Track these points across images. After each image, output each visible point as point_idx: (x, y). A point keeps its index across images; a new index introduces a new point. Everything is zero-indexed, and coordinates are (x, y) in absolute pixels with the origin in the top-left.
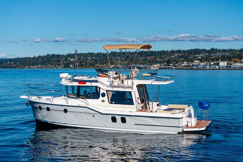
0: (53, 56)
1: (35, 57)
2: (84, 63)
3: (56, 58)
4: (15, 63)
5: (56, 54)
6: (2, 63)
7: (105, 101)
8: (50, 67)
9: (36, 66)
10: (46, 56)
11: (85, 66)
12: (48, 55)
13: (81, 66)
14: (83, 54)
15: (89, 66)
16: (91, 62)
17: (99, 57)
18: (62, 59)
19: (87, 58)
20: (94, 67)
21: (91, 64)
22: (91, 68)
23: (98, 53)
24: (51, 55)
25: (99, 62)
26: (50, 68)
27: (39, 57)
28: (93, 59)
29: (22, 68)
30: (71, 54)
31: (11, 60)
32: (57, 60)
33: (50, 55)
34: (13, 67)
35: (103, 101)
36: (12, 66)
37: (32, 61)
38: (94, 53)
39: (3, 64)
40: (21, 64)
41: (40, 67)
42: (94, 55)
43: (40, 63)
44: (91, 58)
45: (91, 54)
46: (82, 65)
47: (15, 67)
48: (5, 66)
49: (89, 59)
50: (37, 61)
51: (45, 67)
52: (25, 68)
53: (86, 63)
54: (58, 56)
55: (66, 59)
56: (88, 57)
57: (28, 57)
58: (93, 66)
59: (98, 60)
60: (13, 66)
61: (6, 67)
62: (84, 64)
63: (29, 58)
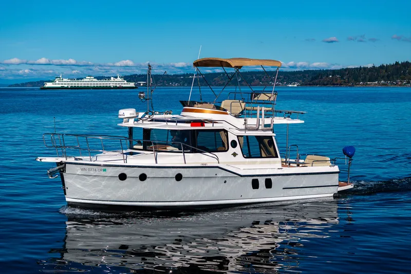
0: (406, 65)
1: (374, 66)
4: (342, 78)
6: (320, 77)
7: (237, 154)
8: (400, 83)
9: (376, 82)
10: (393, 66)
12: (397, 63)
24: (403, 64)
26: (400, 85)
27: (382, 67)
29: (353, 86)
31: (334, 72)
33: (400, 63)
34: (338, 84)
35: (235, 154)
36: (336, 83)
37: (370, 73)
39: (321, 78)
40: (350, 79)
41: (383, 84)
43: (383, 78)
47: (342, 85)
48: (326, 83)
50: (378, 74)
51: (392, 84)
52: (357, 85)
57: (362, 67)
60: (338, 82)
61: (327, 84)
63: (365, 68)
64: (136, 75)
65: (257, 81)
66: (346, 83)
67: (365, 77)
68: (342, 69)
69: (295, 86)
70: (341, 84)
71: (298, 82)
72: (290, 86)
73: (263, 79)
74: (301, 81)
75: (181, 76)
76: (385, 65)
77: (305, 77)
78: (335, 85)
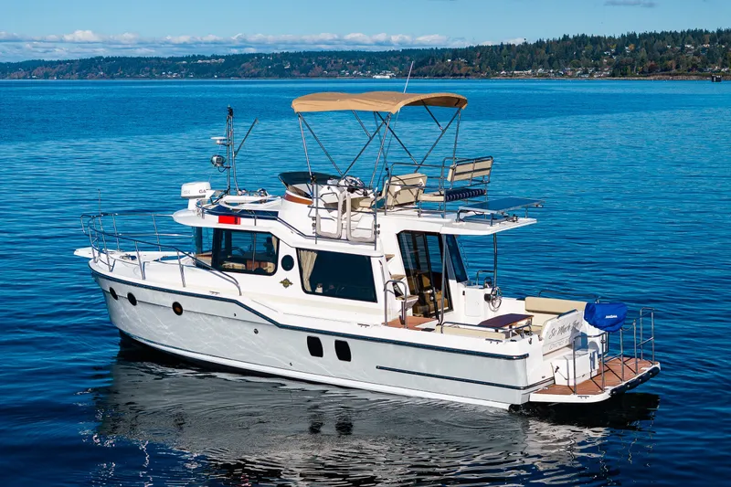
0: (581, 40)
1: (526, 43)
2: (672, 63)
3: (590, 47)
4: (469, 63)
5: (589, 35)
6: (430, 62)
7: (291, 284)
8: (570, 73)
9: (530, 71)
10: (558, 42)
11: (674, 71)
12: (566, 37)
13: (662, 71)
14: (674, 35)
15: (689, 70)
16: (694, 60)
17: (722, 42)
18: (608, 49)
19: (683, 47)
20: (703, 76)
21: (695, 66)
22: (694, 78)
23: (720, 32)
24: (575, 38)
25: (721, 59)
26: (571, 77)
27: (540, 44)
28: (704, 49)
29: (488, 77)
30: (635, 34)
31: (456, 53)
32: (593, 52)
33: (571, 37)
34: (461, 75)
35: (286, 283)
36: (458, 72)
37: (518, 55)
38: (707, 32)
39: (433, 64)
40: (484, 66)
41: (542, 75)
42: (707, 38)
43: (541, 63)
44: (695, 47)
45: (697, 36)
46: (666, 70)
47: (469, 75)
48: (440, 72)
49: (690, 49)
50: (532, 56)
51: (556, 74)
52: (496, 76)
53: (678, 61)
54: (596, 41)
55: (619, 51)
56: (689, 43)
57: (505, 43)
58: (701, 70)
59: (717, 52)
60: (463, 71)
61: (443, 75)
62: (674, 66)
63: (509, 46)
64: (101, 57)
65: (319, 69)
66: (477, 73)
67: (510, 64)
68: (471, 47)
69: (388, 77)
70: (467, 75)
71: (392, 71)
72: (378, 77)
73: (329, 66)
74: (396, 69)
75: (182, 59)
76: (545, 41)
77: (404, 61)
78: (457, 75)
